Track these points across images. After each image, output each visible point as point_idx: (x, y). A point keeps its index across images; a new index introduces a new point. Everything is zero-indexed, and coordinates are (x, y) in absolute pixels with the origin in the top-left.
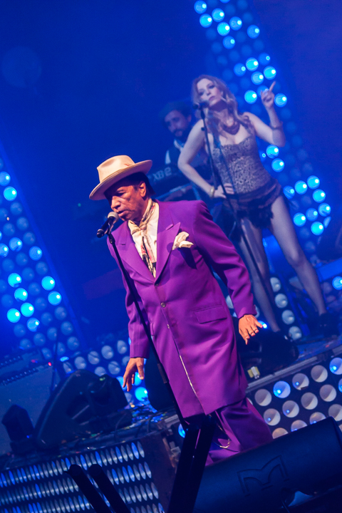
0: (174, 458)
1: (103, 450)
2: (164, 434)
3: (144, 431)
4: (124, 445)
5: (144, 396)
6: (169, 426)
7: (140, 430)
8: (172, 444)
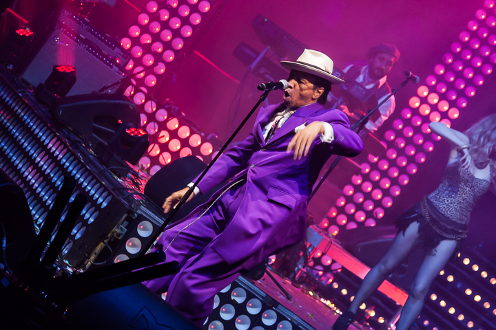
0: (116, 232)
1: (86, 170)
2: (130, 212)
4: (101, 185)
6: (139, 212)
7: (121, 189)
8: (126, 223)
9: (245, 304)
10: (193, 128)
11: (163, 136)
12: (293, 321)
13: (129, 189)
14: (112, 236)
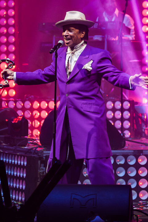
0: (40, 172)
1: (6, 154)
2: (41, 158)
3: (31, 153)
4: (18, 156)
5: (37, 134)
6: (44, 155)
7: (29, 151)
8: (42, 165)
9: (126, 162)
10: (47, 100)
11: (36, 114)
13: (33, 148)
14: (41, 176)
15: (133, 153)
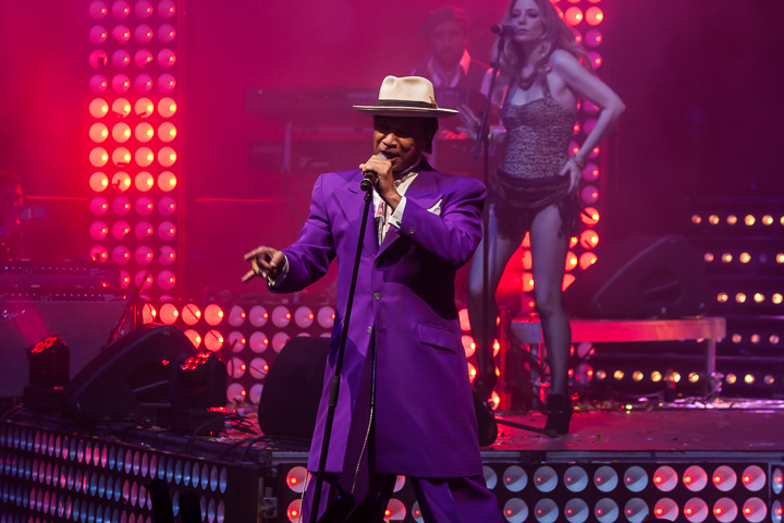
0: (264, 511)
1: (167, 457)
2: (264, 471)
3: (237, 456)
4: (201, 464)
6: (275, 463)
8: (269, 490)
9: (500, 484)
10: (267, 302)
11: (236, 341)
12: (580, 461)
13: (242, 442)
15: (518, 459)
